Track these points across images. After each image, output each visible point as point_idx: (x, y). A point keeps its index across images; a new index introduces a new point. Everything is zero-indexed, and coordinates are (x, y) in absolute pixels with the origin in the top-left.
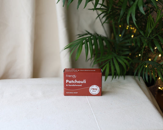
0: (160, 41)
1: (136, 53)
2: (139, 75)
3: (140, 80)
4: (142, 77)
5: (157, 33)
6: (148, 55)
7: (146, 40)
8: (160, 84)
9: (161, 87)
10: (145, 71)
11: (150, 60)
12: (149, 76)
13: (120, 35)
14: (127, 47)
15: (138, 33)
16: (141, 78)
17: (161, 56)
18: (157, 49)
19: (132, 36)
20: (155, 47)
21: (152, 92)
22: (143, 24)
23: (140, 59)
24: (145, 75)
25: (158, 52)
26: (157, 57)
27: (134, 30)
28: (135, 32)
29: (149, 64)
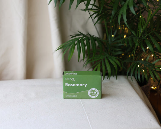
0: (152, 41)
1: (129, 53)
2: (132, 75)
3: (132, 80)
4: (135, 77)
5: (148, 33)
6: (140, 54)
7: (138, 40)
8: (153, 84)
9: (154, 87)
10: (137, 71)
11: (143, 60)
12: (141, 76)
13: (113, 36)
14: (120, 47)
15: (130, 33)
16: (133, 77)
17: (153, 56)
18: (149, 49)
19: (125, 36)
20: (147, 47)
21: (145, 92)
22: (135, 24)
23: (133, 59)
24: (137, 75)
25: (149, 52)
26: (149, 57)
27: (126, 30)
28: (127, 32)
29: (142, 64)
